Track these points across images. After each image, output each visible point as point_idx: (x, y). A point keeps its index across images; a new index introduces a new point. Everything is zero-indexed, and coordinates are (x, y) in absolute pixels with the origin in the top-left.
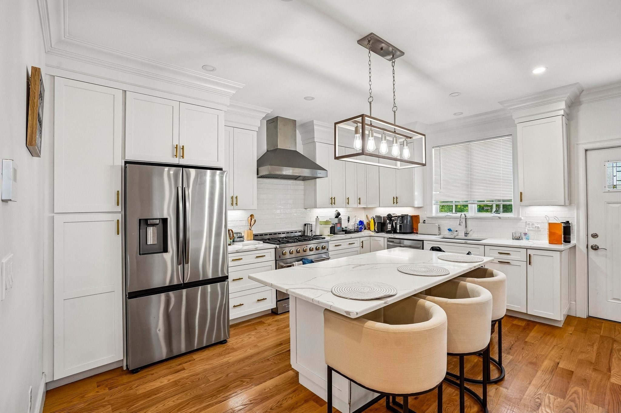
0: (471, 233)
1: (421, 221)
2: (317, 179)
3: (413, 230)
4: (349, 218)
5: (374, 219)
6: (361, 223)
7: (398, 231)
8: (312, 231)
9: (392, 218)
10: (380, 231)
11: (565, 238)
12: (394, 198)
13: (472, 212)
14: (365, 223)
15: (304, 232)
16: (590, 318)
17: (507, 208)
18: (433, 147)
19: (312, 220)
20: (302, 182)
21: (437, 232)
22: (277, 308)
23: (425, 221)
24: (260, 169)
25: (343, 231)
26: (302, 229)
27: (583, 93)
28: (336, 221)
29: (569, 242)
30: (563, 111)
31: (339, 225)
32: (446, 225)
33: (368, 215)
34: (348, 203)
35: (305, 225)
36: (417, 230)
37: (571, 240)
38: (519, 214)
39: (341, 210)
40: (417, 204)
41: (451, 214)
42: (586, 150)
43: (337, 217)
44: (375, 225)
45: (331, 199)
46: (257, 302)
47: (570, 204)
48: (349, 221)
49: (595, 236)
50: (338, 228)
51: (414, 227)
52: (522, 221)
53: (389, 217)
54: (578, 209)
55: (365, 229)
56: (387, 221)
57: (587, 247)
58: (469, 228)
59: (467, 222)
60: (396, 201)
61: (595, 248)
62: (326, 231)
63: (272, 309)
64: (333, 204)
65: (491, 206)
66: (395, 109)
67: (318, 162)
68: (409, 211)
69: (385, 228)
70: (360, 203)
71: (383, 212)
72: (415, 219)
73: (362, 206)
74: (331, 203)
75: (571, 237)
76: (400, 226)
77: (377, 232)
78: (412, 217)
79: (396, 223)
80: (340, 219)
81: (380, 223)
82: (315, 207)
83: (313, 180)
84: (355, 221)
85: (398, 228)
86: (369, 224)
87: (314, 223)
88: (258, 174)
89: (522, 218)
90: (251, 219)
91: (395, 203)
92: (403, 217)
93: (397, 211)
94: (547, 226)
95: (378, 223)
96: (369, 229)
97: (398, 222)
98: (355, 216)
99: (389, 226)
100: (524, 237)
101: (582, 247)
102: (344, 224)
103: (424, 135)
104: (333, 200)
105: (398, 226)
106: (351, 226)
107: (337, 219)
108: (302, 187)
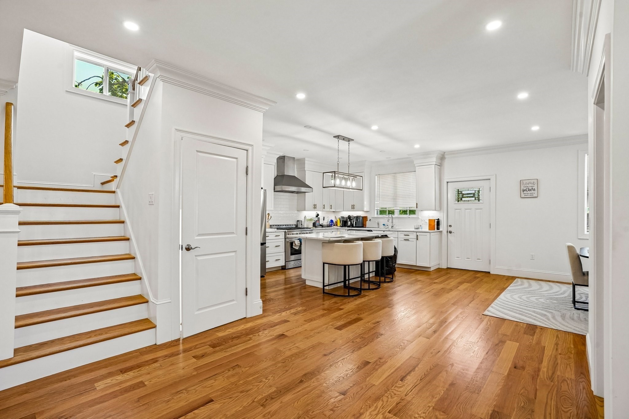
0: (395, 226)
1: (368, 220)
2: (306, 193)
3: (363, 225)
4: (324, 218)
5: (340, 219)
6: (332, 221)
7: (354, 226)
8: (302, 224)
9: (351, 218)
10: (343, 226)
11: (437, 227)
12: (352, 205)
13: (397, 214)
14: (334, 222)
15: (297, 225)
16: (448, 268)
17: (412, 212)
18: (376, 175)
19: (302, 218)
20: (296, 195)
21: (377, 226)
22: (285, 266)
23: (370, 220)
24: (275, 187)
25: (320, 225)
26: (296, 223)
27: (445, 154)
28: (316, 219)
29: (439, 229)
30: (435, 162)
31: (318, 222)
32: (382, 221)
33: (336, 217)
34: (324, 208)
35: (298, 221)
36: (366, 225)
37: (440, 228)
38: (418, 215)
39: (319, 213)
40: (365, 209)
41: (385, 216)
42: (448, 182)
43: (317, 217)
44: (340, 223)
45: (314, 205)
46: (275, 261)
47: (441, 209)
48: (324, 220)
49: (450, 226)
50: (317, 224)
51: (364, 223)
52: (420, 219)
53: (349, 217)
54: (443, 212)
55: (334, 225)
56: (348, 220)
57: (447, 232)
58: (394, 224)
59: (393, 220)
60: (353, 207)
61: (450, 232)
62: (311, 225)
63: (282, 266)
64: (315, 208)
65: (407, 211)
66: (349, 165)
67: (307, 183)
68: (361, 214)
69: (347, 224)
70: (331, 208)
71: (346, 214)
72: (365, 218)
73: (332, 210)
74: (314, 208)
75: (440, 227)
76: (356, 223)
77: (342, 227)
78: (363, 217)
79: (353, 221)
80: (319, 218)
81: (344, 221)
82: (305, 210)
83: (304, 193)
84: (328, 220)
85: (354, 224)
86: (336, 222)
87: (303, 221)
88: (274, 190)
89: (420, 217)
90: (268, 216)
91: (353, 209)
92: (357, 218)
93: (354, 214)
94: (428, 222)
95: (342, 221)
96: (337, 225)
97: (355, 220)
98: (328, 217)
99: (349, 223)
100: (420, 227)
101: (445, 232)
102: (321, 222)
103: (362, 177)
104: (315, 206)
105: (354, 222)
106: (325, 223)
107: (317, 218)
108: (296, 198)
